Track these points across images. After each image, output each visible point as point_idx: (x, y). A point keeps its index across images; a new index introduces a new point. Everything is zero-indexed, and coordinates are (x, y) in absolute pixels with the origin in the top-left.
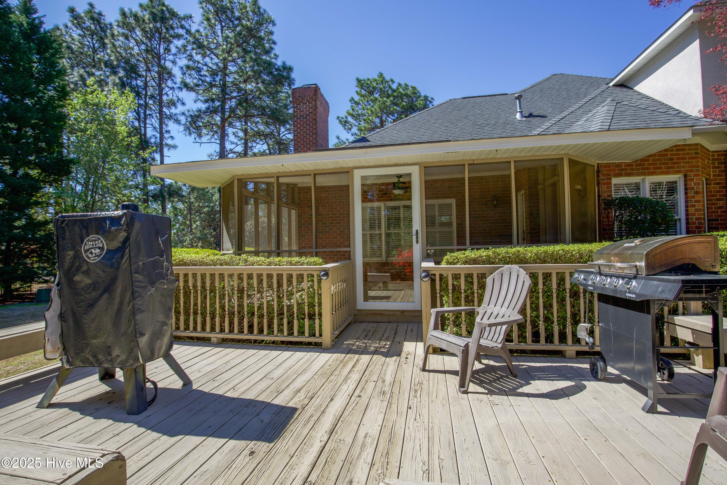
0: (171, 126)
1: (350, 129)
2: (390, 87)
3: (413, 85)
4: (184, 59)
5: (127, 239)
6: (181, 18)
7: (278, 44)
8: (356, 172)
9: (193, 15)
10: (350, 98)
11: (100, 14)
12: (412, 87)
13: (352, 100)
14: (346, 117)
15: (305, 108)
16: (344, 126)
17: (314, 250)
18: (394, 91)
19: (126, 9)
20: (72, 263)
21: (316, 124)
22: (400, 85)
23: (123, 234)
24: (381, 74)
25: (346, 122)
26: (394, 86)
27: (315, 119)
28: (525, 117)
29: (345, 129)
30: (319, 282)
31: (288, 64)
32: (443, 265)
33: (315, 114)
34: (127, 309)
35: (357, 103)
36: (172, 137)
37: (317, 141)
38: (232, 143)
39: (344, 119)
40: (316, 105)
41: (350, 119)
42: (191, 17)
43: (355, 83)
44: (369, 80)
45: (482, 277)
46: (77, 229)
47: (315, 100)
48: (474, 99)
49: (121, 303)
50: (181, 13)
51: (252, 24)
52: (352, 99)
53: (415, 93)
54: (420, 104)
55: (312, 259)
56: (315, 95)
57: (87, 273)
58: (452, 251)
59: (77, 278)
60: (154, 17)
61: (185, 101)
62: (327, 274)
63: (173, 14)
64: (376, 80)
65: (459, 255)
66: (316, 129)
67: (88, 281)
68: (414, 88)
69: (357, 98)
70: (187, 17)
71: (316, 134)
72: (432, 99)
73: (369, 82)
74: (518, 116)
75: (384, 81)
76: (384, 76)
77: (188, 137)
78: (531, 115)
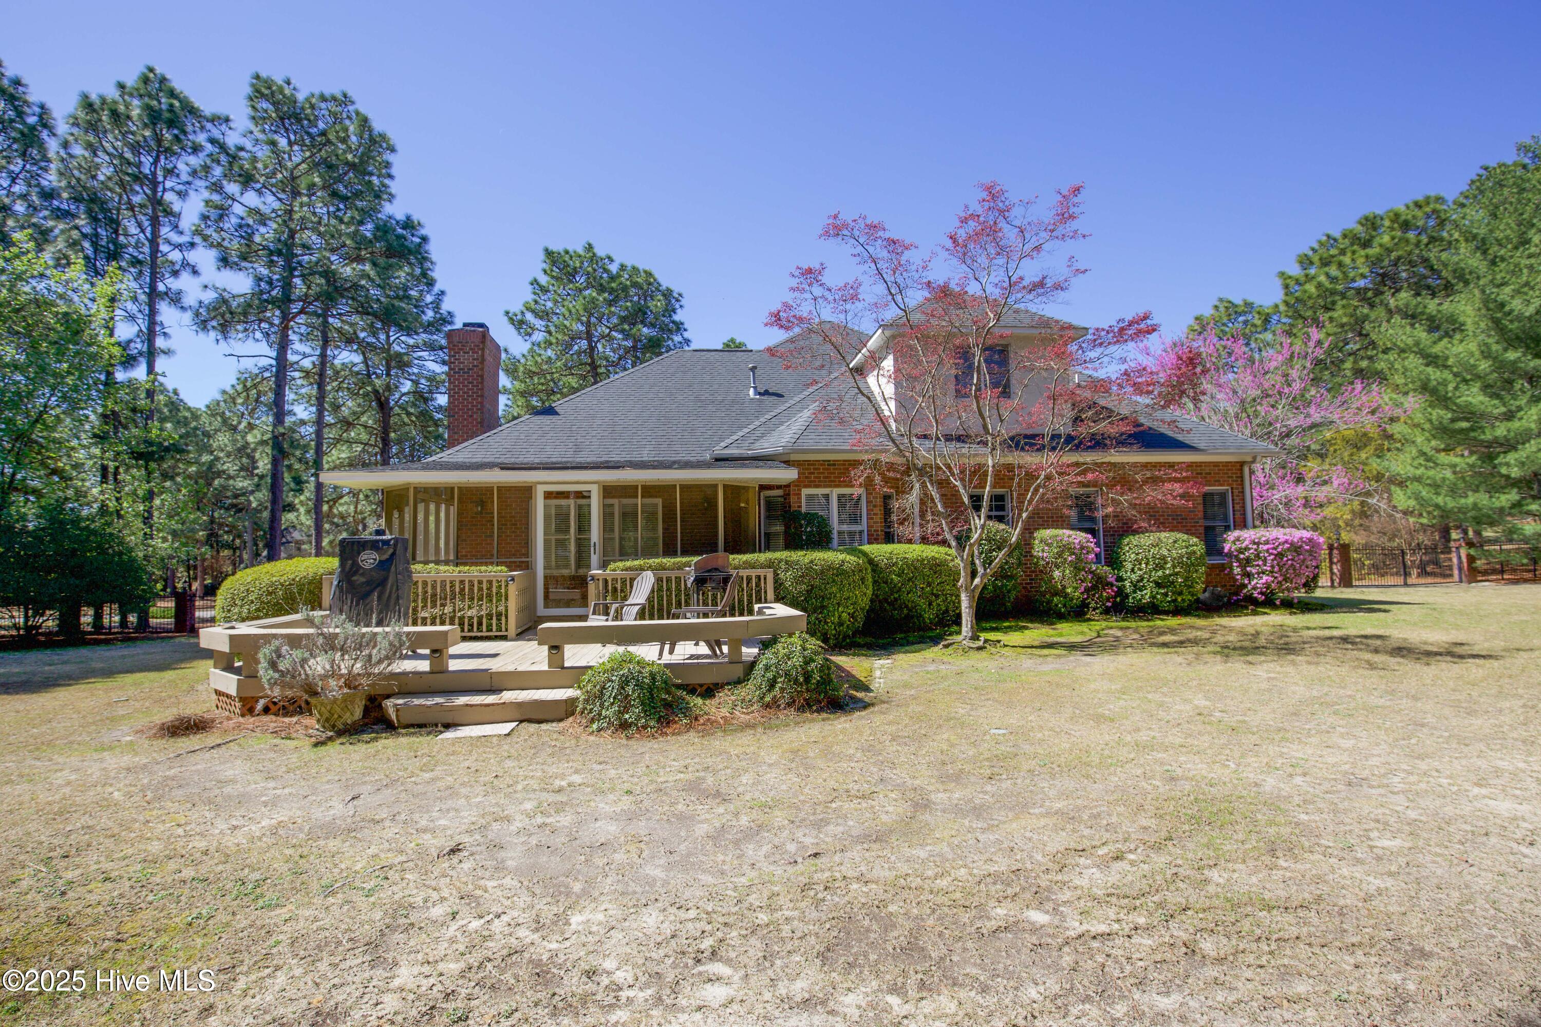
0: (167, 313)
1: (530, 335)
2: (606, 270)
3: (647, 269)
4: (203, 190)
5: (393, 554)
6: (205, 117)
7: (396, 179)
8: (539, 486)
9: (232, 117)
10: (531, 279)
11: (17, 82)
12: (645, 272)
13: (535, 282)
14: (522, 313)
15: (467, 359)
16: (518, 329)
17: (495, 560)
18: (613, 278)
19: (94, 97)
20: (351, 569)
21: (482, 383)
22: (623, 267)
23: (391, 551)
24: (590, 245)
25: (522, 322)
26: (614, 268)
27: (482, 376)
28: (760, 394)
29: (520, 333)
30: (507, 586)
31: (415, 218)
32: (608, 572)
33: (482, 369)
34: (394, 596)
35: (544, 290)
36: (165, 334)
37: (483, 406)
38: (297, 353)
39: (519, 317)
40: (483, 355)
41: (529, 317)
42: (227, 120)
43: (542, 256)
44: (567, 252)
45: (632, 580)
46: (355, 547)
47: (483, 350)
48: (709, 354)
49: (390, 593)
50: (207, 109)
51: (355, 156)
52: (536, 280)
53: (650, 284)
54: (656, 306)
55: (499, 568)
56: (483, 342)
57: (363, 575)
58: (615, 561)
59: (355, 578)
60: (153, 116)
61: (199, 268)
62: (513, 580)
63: (192, 111)
64: (580, 256)
65: (620, 564)
66: (482, 389)
67: (363, 580)
68: (649, 274)
69: (544, 280)
70: (219, 118)
71: (482, 396)
72: (680, 295)
73: (567, 258)
74: (752, 391)
75: (594, 258)
76: (595, 250)
77: (202, 335)
78: (766, 393)
